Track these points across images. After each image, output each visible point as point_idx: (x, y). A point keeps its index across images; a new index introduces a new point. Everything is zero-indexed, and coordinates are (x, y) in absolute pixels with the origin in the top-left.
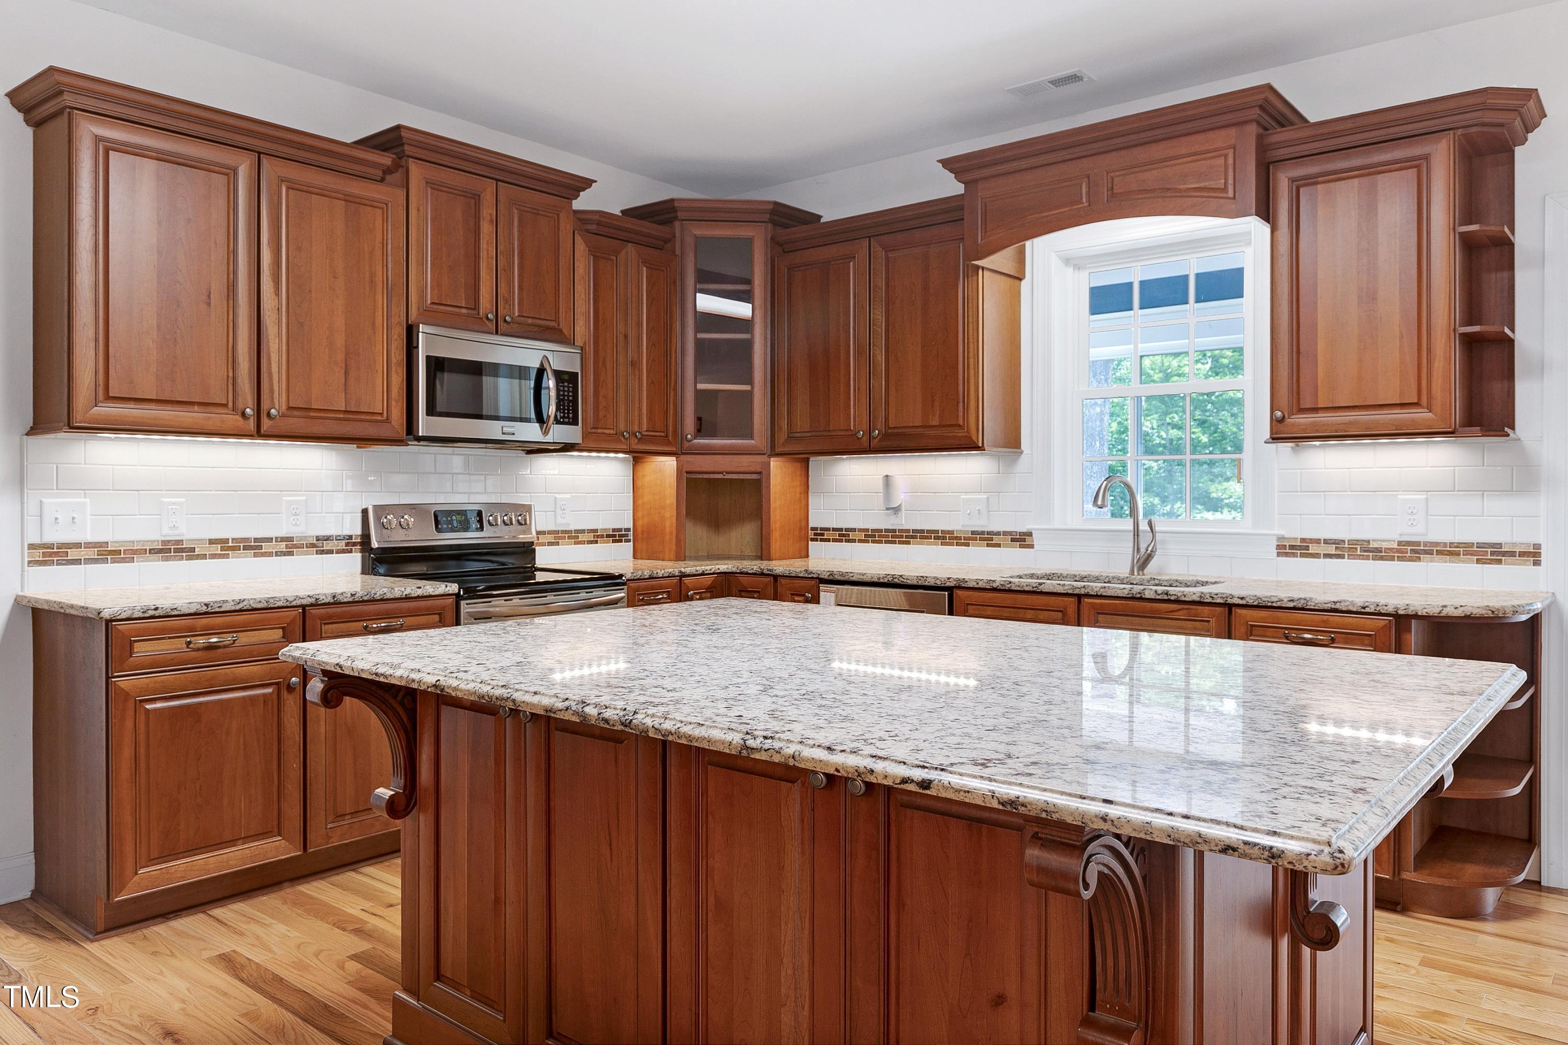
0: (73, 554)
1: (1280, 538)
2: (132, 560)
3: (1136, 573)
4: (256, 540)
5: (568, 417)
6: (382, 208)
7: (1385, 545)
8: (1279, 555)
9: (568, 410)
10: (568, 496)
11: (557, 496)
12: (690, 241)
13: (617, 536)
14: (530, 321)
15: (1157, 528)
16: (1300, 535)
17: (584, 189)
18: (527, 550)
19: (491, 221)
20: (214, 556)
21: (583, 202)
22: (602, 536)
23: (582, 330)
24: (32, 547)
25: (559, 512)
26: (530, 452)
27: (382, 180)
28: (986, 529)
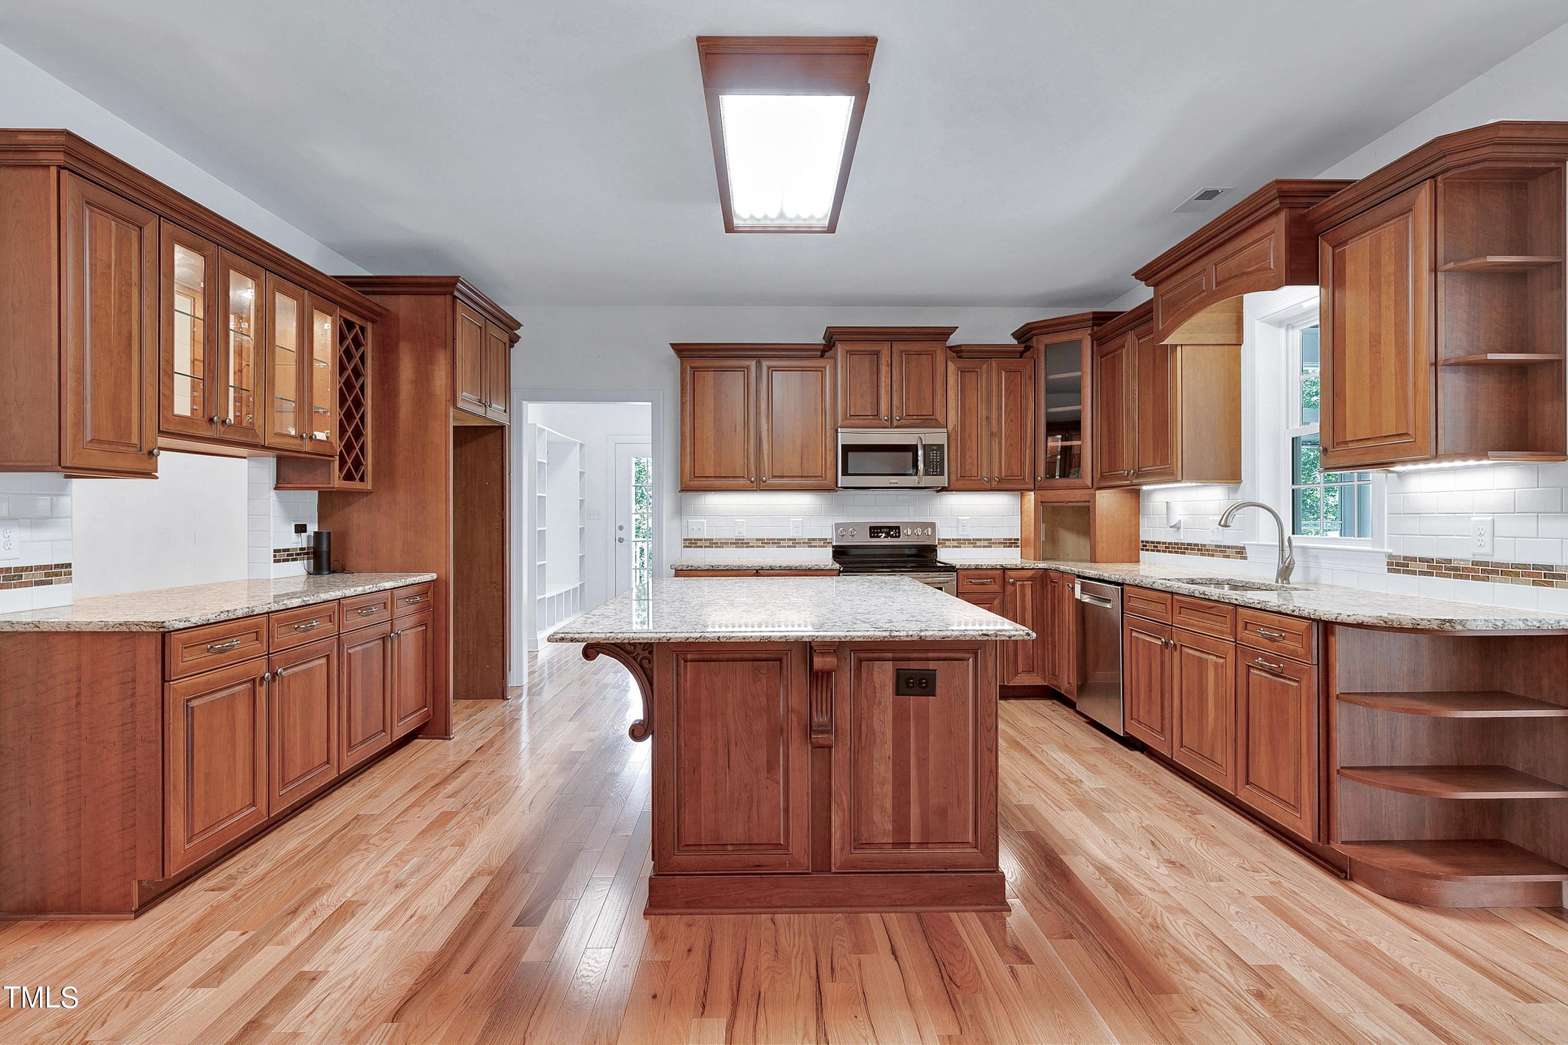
0: (699, 543)
1: (1390, 556)
2: (723, 547)
3: (1280, 581)
4: (778, 539)
5: (936, 471)
6: (822, 371)
7: (1462, 565)
8: (1389, 570)
9: (937, 467)
10: (968, 518)
11: (959, 518)
12: (1042, 348)
13: (1010, 543)
14: (915, 417)
15: (1294, 544)
16: (1402, 553)
17: (952, 333)
18: (932, 549)
19: (888, 364)
20: (758, 547)
21: (954, 340)
22: (996, 543)
23: (953, 418)
24: (685, 540)
25: (960, 528)
26: (938, 491)
27: (822, 356)
28: (1222, 544)
